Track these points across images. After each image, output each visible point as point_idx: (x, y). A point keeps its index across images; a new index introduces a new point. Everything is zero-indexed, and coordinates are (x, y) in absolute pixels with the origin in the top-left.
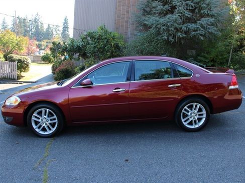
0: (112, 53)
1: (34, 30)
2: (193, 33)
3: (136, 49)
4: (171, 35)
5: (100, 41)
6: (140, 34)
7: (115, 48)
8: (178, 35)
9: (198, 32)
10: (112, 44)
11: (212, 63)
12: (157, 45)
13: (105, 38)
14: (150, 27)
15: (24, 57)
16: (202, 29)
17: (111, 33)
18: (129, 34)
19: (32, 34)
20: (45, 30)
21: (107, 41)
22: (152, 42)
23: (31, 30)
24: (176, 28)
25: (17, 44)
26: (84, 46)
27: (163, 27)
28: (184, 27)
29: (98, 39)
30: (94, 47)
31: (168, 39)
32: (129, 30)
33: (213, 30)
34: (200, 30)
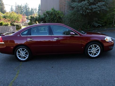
0: (57, 20)
1: (25, 11)
2: (94, 10)
3: (68, 18)
4: (84, 11)
5: (52, 15)
6: (70, 11)
7: (59, 18)
8: (87, 11)
9: (97, 9)
10: (57, 16)
11: (105, 24)
12: (78, 16)
13: (54, 14)
14: (75, 8)
15: (19, 24)
16: (99, 8)
17: (57, 11)
18: (66, 11)
19: (24, 12)
20: (30, 11)
21: (55, 15)
22: (75, 15)
23: (24, 11)
24: (86, 8)
25: (17, 18)
26: (45, 18)
27: (80, 8)
28: (90, 7)
29: (51, 14)
30: (49, 18)
31: (83, 13)
32: (66, 9)
33: (104, 8)
34: (97, 8)
